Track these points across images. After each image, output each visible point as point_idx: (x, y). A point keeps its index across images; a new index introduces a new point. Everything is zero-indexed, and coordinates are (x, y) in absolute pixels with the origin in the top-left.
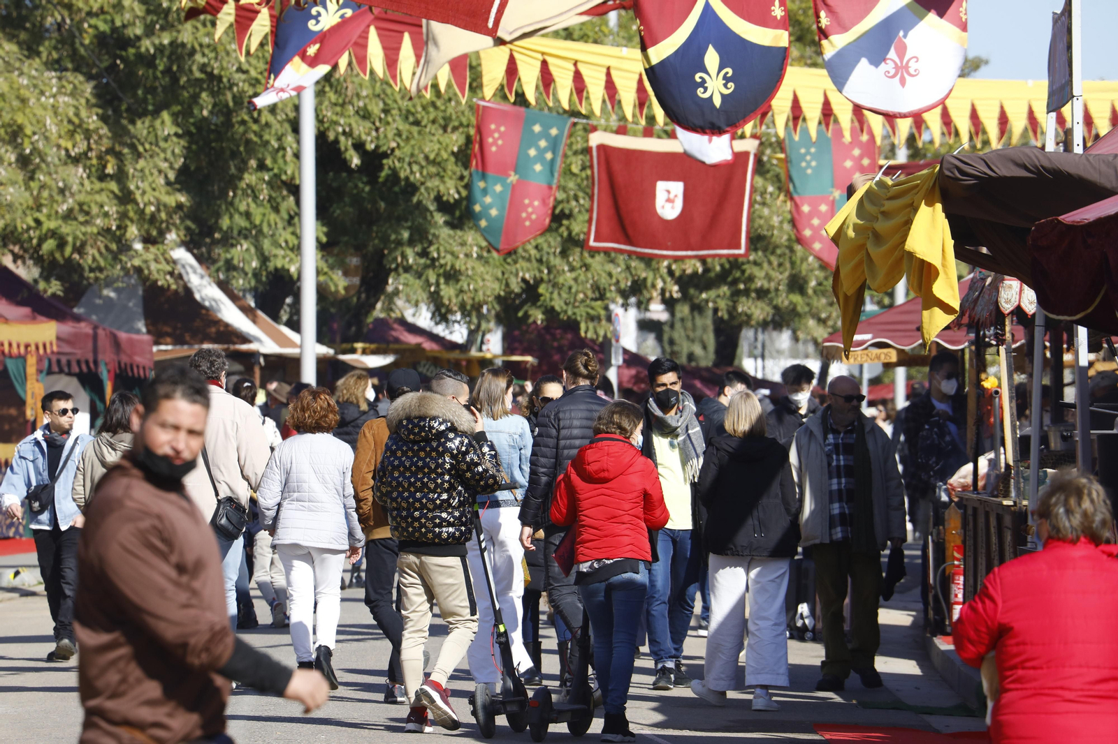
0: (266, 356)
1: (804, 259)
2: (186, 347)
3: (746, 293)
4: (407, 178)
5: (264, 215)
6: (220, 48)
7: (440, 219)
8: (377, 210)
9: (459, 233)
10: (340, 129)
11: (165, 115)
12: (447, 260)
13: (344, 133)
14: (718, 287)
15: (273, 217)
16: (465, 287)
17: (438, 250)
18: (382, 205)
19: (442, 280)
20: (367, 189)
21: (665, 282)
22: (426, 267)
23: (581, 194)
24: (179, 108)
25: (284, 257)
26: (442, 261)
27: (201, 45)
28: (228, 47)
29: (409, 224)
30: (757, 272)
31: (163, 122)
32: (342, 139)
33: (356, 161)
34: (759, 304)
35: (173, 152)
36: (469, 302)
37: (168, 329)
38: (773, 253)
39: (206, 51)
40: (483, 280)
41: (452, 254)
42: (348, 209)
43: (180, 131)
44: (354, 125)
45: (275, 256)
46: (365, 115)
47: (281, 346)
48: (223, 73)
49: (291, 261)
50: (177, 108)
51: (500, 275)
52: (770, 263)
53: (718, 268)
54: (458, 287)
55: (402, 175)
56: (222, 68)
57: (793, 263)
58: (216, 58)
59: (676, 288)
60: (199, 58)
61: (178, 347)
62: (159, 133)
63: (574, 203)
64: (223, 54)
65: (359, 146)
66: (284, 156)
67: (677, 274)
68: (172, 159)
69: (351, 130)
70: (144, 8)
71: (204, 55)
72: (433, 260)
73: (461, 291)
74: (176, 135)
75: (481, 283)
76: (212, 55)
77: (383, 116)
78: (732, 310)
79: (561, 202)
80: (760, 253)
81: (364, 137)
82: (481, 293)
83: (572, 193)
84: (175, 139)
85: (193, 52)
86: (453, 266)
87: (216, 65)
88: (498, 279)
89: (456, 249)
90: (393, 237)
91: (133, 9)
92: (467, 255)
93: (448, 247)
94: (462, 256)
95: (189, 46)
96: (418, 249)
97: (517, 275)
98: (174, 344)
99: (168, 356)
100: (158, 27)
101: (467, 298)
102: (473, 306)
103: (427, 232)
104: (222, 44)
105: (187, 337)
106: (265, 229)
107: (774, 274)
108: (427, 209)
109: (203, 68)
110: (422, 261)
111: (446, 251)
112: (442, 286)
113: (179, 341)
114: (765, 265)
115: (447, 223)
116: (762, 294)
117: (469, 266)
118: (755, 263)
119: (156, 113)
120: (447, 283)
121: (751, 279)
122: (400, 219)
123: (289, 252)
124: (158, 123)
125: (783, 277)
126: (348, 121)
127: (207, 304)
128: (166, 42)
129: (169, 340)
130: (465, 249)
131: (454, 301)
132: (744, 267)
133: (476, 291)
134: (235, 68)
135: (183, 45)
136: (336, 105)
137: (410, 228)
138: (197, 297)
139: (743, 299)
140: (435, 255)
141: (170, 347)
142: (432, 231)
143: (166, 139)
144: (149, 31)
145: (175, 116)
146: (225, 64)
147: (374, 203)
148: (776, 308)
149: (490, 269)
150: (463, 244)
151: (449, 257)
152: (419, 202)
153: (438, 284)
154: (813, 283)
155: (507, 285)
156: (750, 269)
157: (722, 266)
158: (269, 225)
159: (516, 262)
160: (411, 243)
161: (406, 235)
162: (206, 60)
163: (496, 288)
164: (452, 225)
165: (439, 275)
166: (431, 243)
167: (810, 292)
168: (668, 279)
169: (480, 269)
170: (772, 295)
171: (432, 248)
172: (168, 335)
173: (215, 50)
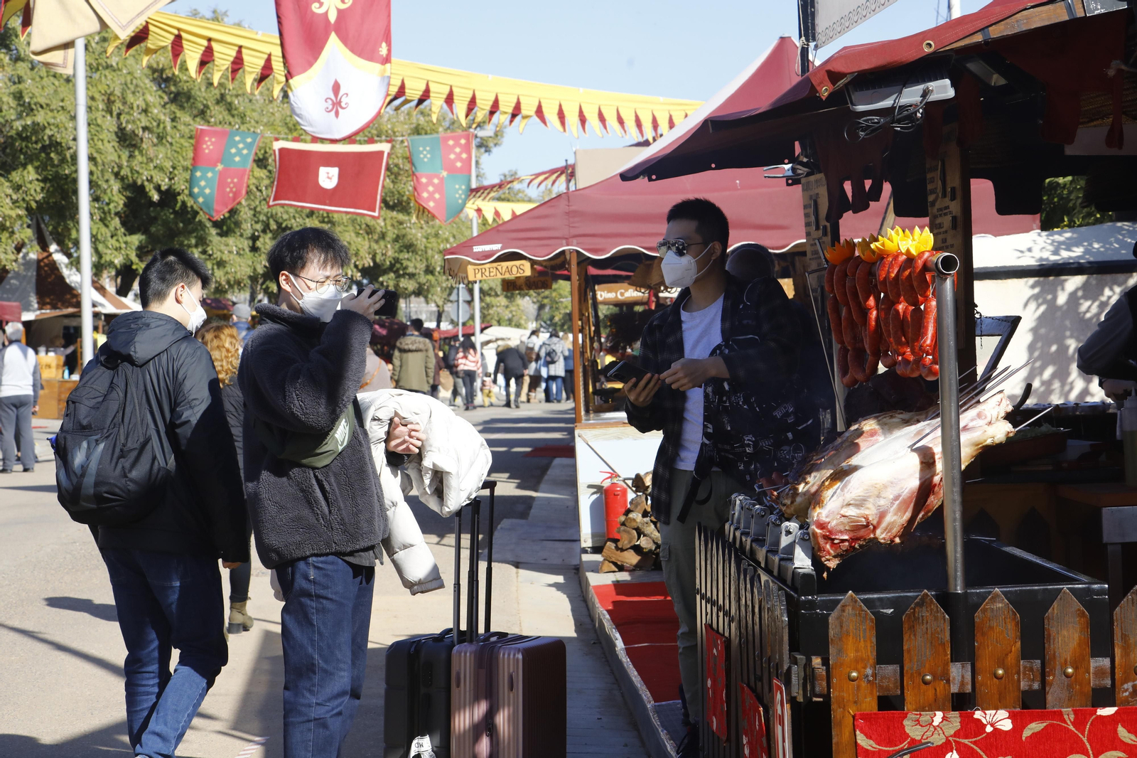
0: (106, 315)
1: (433, 257)
2: (58, 310)
3: (403, 276)
4: (192, 207)
5: (98, 228)
6: (60, 125)
7: (213, 231)
8: (178, 229)
9: (224, 239)
10: (145, 178)
11: (30, 168)
12: (217, 255)
13: (148, 180)
14: (388, 274)
15: (103, 230)
16: (229, 270)
17: (212, 249)
18: (181, 225)
19: (215, 267)
20: (172, 216)
21: (352, 271)
22: (206, 259)
23: (297, 215)
24: (39, 163)
25: (111, 254)
26: (215, 256)
27: (48, 123)
28: (66, 125)
29: (195, 234)
30: (408, 263)
31: (28, 172)
32: (146, 183)
33: (156, 197)
34: (411, 282)
35: (35, 190)
36: (232, 279)
37: (48, 300)
38: (417, 254)
39: (52, 127)
40: (240, 266)
41: (221, 251)
42: (159, 227)
43: (40, 178)
44: (154, 175)
45: (106, 254)
46: (160, 168)
47: (117, 307)
48: (62, 141)
49: (115, 257)
50: (37, 164)
51: (251, 263)
52: (416, 259)
53: (388, 263)
54: (225, 270)
55: (189, 205)
56: (62, 138)
57: (427, 260)
58: (58, 132)
59: (359, 274)
60: (48, 132)
61: (53, 311)
62: (26, 178)
63: (293, 221)
64: (63, 129)
65: (158, 188)
66: (111, 191)
67: (360, 267)
68: (34, 195)
69: (152, 177)
70: (16, 102)
71: (51, 130)
72: (210, 255)
73: (227, 273)
74: (37, 180)
75: (238, 268)
76: (56, 130)
77: (171, 170)
78: (397, 286)
79: (286, 220)
80: (410, 254)
81: (160, 182)
82: (239, 274)
83: (292, 215)
84: (36, 182)
85: (45, 128)
86: (221, 259)
87: (58, 136)
88: (249, 266)
89: (223, 248)
90: (186, 242)
91: (8, 103)
92: (230, 252)
93: (218, 248)
94: (226, 252)
95: (41, 124)
96: (200, 249)
97: (261, 263)
98: (51, 309)
99: (45, 316)
100: (24, 114)
101: (231, 277)
102: (235, 281)
103: (206, 239)
104: (62, 123)
105: (59, 305)
106: (99, 237)
107: (418, 265)
108: (205, 226)
109: (50, 137)
110: (203, 257)
111: (218, 250)
112: (216, 270)
113: (54, 307)
114: (413, 260)
115: (218, 234)
116: (412, 276)
117: (231, 258)
118: (408, 259)
119: (24, 166)
120: (218, 268)
121: (406, 268)
122: (191, 232)
123: (114, 251)
124: (25, 172)
125: (422, 266)
126: (149, 173)
127: (73, 285)
128: (29, 123)
129: (48, 306)
130: (228, 248)
131: (223, 279)
132: (403, 262)
133: (236, 272)
134: (71, 138)
135: (38, 124)
136: (141, 163)
137: (196, 237)
138: (68, 281)
139: (402, 280)
140: (211, 252)
141: (48, 311)
142: (209, 238)
143: (30, 182)
144: (20, 117)
145: (36, 168)
146: (64, 135)
147: (176, 224)
148: (419, 283)
149: (244, 261)
150: (227, 245)
151: (219, 253)
152: (200, 221)
153: (213, 269)
154: (438, 269)
155: (255, 269)
156: (405, 263)
157: (390, 262)
158: (102, 234)
159: (260, 256)
160: (196, 246)
161: (193, 241)
162: (52, 133)
163: (249, 272)
164: (222, 234)
165: (213, 264)
166: (208, 245)
167: (437, 274)
168: (355, 270)
169: (238, 259)
170: (417, 277)
171: (209, 249)
172: (48, 303)
173: (57, 126)
